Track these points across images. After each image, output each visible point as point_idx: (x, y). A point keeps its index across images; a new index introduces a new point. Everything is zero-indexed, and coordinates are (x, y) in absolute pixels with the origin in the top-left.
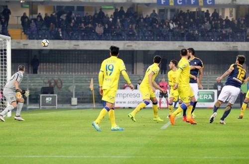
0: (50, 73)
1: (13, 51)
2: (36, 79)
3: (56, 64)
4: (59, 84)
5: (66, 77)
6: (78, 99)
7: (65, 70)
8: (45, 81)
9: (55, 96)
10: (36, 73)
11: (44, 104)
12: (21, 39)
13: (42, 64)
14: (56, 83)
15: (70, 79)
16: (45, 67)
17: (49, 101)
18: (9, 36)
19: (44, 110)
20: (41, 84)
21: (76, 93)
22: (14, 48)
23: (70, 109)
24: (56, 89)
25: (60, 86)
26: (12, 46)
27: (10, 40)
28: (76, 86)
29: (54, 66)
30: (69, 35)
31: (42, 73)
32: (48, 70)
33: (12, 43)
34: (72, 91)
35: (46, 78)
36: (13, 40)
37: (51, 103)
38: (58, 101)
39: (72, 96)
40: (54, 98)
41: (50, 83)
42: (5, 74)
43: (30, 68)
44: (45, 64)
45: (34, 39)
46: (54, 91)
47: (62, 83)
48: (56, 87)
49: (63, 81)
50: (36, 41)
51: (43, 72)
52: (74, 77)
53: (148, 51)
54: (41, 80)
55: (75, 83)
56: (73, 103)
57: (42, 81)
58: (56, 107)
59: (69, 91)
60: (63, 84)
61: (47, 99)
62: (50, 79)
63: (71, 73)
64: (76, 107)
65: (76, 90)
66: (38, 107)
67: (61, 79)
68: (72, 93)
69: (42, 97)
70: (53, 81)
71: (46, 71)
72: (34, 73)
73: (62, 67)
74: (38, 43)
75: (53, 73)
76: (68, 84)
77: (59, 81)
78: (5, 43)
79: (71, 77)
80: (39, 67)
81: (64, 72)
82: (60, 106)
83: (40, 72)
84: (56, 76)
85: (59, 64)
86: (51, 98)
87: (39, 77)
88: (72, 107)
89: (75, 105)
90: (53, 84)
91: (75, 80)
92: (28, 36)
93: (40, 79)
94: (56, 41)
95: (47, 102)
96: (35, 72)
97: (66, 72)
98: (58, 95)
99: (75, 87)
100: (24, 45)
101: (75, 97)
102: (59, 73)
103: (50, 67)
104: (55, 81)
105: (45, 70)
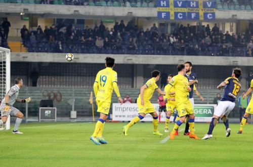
0: (50, 86)
1: (12, 63)
2: (35, 91)
3: (56, 77)
4: (58, 97)
5: (66, 91)
6: (78, 112)
7: (64, 83)
8: (45, 94)
9: (55, 109)
10: (36, 86)
11: (44, 117)
12: (21, 51)
13: (41, 77)
14: (55, 96)
15: (69, 92)
16: (44, 80)
17: (49, 114)
18: (9, 48)
19: (43, 123)
20: (40, 97)
21: (75, 106)
22: (13, 60)
23: (69, 122)
24: (55, 102)
25: (59, 100)
26: (11, 59)
27: (10, 53)
28: (76, 99)
29: (53, 79)
30: (69, 48)
31: (41, 86)
32: (47, 82)
33: (11, 55)
34: (71, 104)
35: (46, 91)
36: (13, 53)
37: (50, 116)
38: (57, 115)
39: (71, 109)
40: (53, 111)
41: (49, 96)
42: (4, 86)
43: (29, 80)
44: (44, 77)
45: (33, 51)
46: (54, 104)
47: (61, 96)
48: (55, 100)
49: (62, 95)
50: (35, 54)
51: (43, 85)
52: (73, 90)
53: (148, 65)
54: (41, 92)
55: (75, 96)
56: (72, 117)
57: (42, 94)
58: (56, 119)
59: (69, 104)
60: (63, 97)
61: (46, 112)
62: (49, 92)
63: (70, 86)
64: (76, 120)
65: (75, 103)
66: (37, 120)
67: (61, 92)
68: (72, 106)
69: (41, 109)
70: (52, 94)
71: (46, 84)
72: (33, 86)
73: (61, 80)
74: (38, 56)
75: (53, 86)
76: (67, 97)
77: (59, 94)
78: (4, 56)
79: (70, 90)
80: (38, 80)
81: (63, 85)
82: (60, 119)
83: (40, 84)
84: (55, 89)
85: (59, 77)
86: (50, 111)
87: (38, 90)
88: (71, 120)
89: (75, 119)
90: (52, 97)
91: (75, 94)
92: (27, 49)
93: (39, 91)
94: (56, 54)
95: (46, 115)
96: (34, 84)
97: (66, 85)
98: (57, 108)
99: (74, 100)
100: (24, 57)
101: (75, 110)
102: (59, 86)
103: (50, 80)
104: (54, 94)
105: (44, 82)
